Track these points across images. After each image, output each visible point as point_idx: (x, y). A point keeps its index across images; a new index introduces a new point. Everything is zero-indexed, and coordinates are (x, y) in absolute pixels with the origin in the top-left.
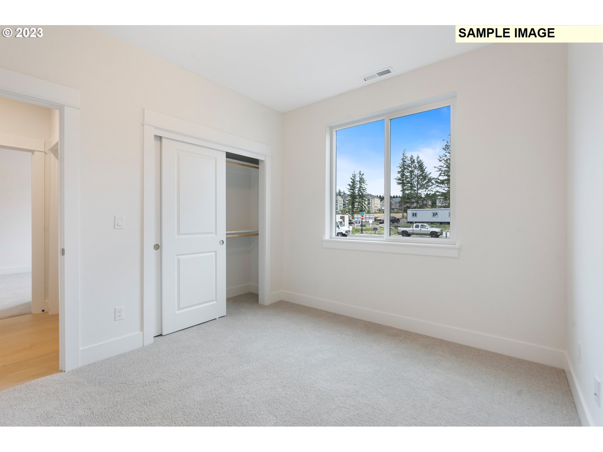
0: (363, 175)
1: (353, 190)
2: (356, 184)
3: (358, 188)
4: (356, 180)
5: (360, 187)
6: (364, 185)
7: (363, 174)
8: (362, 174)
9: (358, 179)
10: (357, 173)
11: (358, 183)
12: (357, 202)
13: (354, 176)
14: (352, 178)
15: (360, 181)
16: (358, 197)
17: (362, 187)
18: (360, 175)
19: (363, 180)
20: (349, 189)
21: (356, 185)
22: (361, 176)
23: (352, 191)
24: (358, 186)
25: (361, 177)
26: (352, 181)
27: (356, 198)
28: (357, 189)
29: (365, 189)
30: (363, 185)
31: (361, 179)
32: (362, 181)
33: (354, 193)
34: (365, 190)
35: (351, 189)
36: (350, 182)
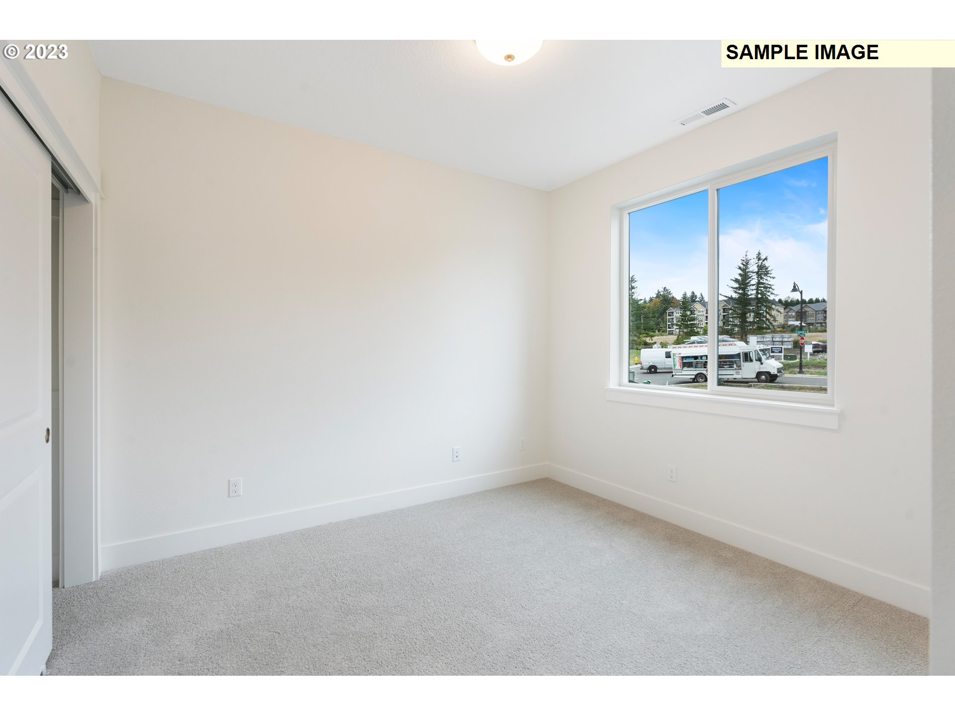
0: (765, 261)
1: (744, 289)
2: (750, 277)
3: (754, 285)
4: (751, 269)
5: (759, 283)
6: (768, 278)
7: (766, 259)
8: (763, 257)
9: (753, 267)
10: (752, 256)
11: (755, 276)
12: (750, 311)
13: (746, 263)
14: (742, 266)
15: (757, 273)
16: (754, 303)
17: (763, 283)
18: (758, 260)
19: (767, 268)
20: (736, 288)
21: (749, 280)
22: (760, 262)
23: (740, 292)
24: (754, 282)
25: (760, 264)
26: (742, 273)
27: (750, 304)
28: (754, 287)
29: (769, 286)
30: (767, 280)
31: (761, 267)
32: (763, 271)
33: (744, 294)
34: (770, 288)
35: (739, 288)
36: (736, 274)
